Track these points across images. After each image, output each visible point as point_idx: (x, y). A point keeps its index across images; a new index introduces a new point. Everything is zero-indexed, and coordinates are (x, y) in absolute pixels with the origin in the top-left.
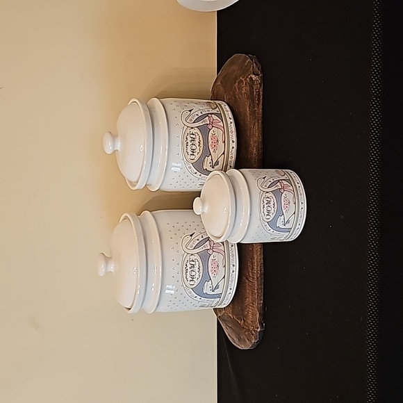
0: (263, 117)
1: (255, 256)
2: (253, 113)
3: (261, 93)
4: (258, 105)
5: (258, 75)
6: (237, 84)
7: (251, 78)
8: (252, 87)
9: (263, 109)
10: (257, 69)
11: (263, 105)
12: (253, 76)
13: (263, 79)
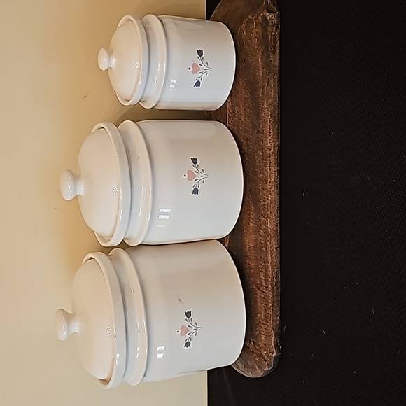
0: (280, 71)
1: (270, 258)
2: (267, 65)
3: (278, 37)
4: (274, 54)
5: (273, 12)
6: (244, 25)
7: (264, 17)
8: (265, 29)
9: (280, 60)
10: (272, 5)
11: (280, 54)
12: (268, 14)
13: (281, 18)
